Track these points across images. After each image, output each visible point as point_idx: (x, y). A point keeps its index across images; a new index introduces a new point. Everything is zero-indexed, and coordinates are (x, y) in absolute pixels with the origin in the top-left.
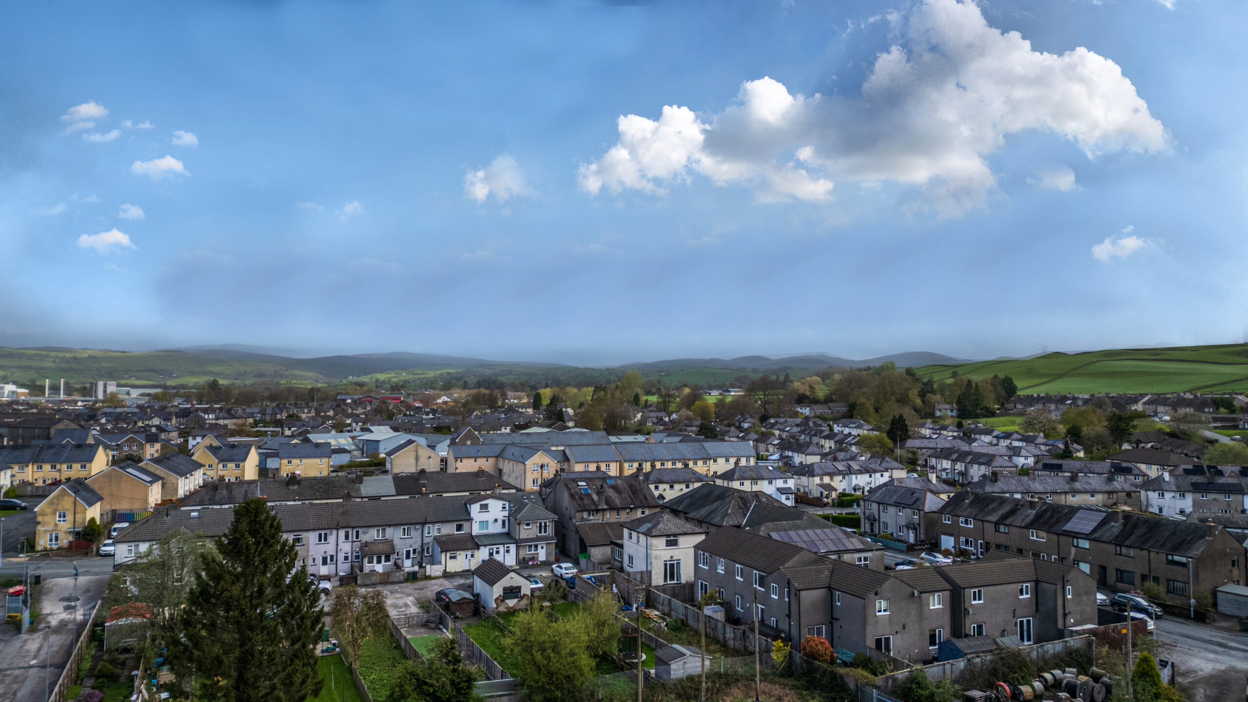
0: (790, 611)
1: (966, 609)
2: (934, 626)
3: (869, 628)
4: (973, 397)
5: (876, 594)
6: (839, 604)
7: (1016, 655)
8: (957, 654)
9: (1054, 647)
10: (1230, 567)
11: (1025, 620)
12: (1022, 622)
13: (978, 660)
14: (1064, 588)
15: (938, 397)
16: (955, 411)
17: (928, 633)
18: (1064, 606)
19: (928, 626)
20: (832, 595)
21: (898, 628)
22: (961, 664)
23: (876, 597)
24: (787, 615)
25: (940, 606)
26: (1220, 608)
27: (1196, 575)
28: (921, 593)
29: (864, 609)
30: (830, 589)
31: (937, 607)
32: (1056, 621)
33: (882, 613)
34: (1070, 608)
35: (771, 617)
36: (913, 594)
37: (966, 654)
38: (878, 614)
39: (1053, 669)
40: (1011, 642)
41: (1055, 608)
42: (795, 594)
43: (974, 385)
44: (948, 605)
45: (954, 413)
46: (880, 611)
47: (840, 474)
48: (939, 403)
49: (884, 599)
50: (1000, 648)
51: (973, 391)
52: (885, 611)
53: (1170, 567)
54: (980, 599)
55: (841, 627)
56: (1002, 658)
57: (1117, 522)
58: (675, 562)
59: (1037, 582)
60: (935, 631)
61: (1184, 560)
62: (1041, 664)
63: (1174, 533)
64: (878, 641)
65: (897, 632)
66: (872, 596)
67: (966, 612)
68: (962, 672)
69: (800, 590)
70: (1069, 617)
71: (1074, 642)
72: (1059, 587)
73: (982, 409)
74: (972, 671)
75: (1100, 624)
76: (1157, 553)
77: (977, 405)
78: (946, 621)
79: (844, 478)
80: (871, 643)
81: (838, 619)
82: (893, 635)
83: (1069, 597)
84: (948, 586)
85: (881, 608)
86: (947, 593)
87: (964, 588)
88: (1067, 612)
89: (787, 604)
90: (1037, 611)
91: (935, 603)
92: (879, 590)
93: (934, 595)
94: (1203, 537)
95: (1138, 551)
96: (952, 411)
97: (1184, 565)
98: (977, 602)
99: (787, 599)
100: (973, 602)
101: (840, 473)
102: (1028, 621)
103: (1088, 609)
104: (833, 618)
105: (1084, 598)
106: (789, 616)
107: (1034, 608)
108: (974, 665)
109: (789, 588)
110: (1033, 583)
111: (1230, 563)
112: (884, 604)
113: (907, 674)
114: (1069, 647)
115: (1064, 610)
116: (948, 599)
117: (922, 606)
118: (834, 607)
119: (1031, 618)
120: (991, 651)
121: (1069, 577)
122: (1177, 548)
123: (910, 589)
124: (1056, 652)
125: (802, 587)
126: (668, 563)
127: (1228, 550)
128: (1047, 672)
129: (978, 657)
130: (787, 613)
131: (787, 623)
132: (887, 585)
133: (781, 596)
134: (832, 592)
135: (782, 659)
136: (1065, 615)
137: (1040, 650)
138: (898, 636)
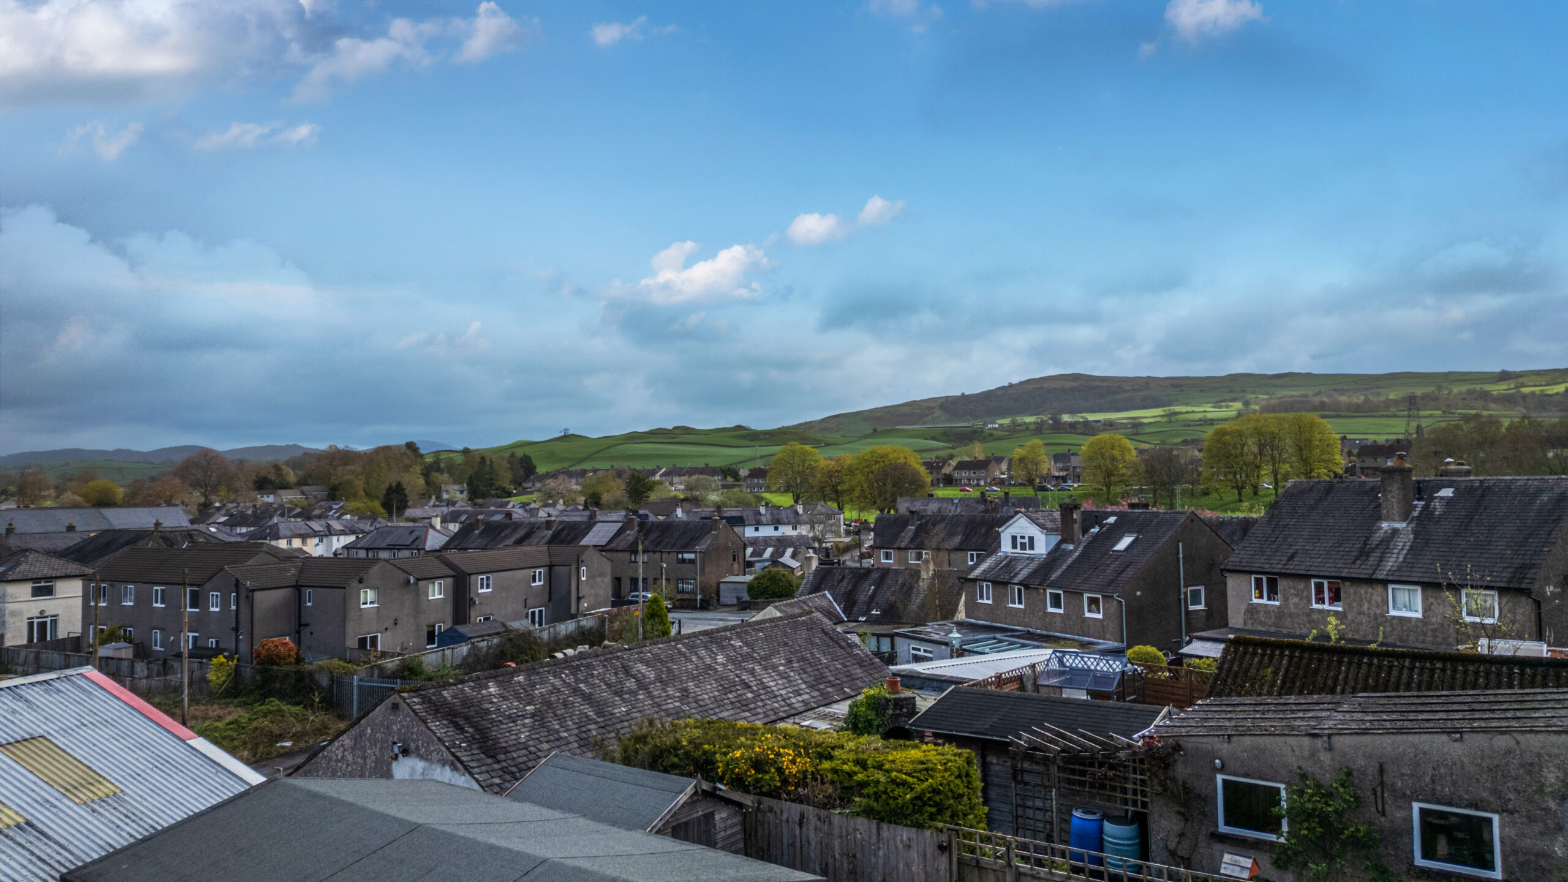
0: (237, 622)
1: (471, 599)
2: (432, 620)
3: (351, 627)
4: (487, 476)
5: (361, 581)
6: (309, 604)
7: (526, 636)
8: (462, 639)
9: (566, 628)
10: (731, 561)
11: (537, 610)
12: (533, 613)
13: (483, 644)
14: (578, 569)
15: (445, 477)
16: (465, 493)
17: (425, 629)
18: (578, 589)
19: (425, 620)
20: (300, 595)
21: (389, 623)
22: (464, 649)
23: (361, 585)
24: (233, 629)
25: (442, 596)
26: (722, 599)
27: (703, 568)
28: (418, 580)
29: (345, 601)
30: (298, 588)
31: (437, 597)
32: (569, 607)
33: (368, 606)
34: (584, 590)
35: (209, 638)
36: (409, 581)
37: (470, 638)
38: (362, 607)
39: (565, 649)
40: (521, 625)
41: (569, 591)
42: (246, 596)
43: (488, 463)
44: (451, 594)
45: (465, 495)
46: (365, 603)
47: (315, 536)
48: (446, 484)
49: (371, 588)
50: (508, 631)
51: (487, 469)
52: (371, 603)
53: (680, 566)
54: (488, 587)
55: (312, 633)
56: (510, 640)
57: (632, 529)
58: (48, 620)
59: (551, 567)
60: (434, 626)
61: (692, 556)
62: (552, 645)
63: (684, 533)
64: (362, 642)
65: (386, 629)
66: (355, 583)
67: (472, 602)
68: (465, 658)
69: (253, 591)
70: (582, 601)
71: (587, 623)
72: (574, 567)
73: (497, 489)
74: (475, 655)
75: (613, 606)
76: (669, 553)
77: (491, 485)
78: (448, 613)
79: (321, 541)
80: (352, 642)
81: (307, 625)
82: (381, 632)
83: (584, 579)
84: (452, 573)
85: (368, 598)
86: (450, 580)
87: (470, 575)
88: (580, 595)
89: (234, 614)
90: (550, 600)
91: (436, 593)
92: (365, 577)
93: (434, 583)
94: (709, 532)
95: (651, 554)
96: (462, 492)
97: (692, 561)
98: (485, 590)
99: (234, 608)
100: (480, 591)
101: (315, 534)
102: (540, 612)
103: (602, 592)
104: (300, 625)
105: (598, 580)
106: (236, 629)
107: (547, 597)
108: (480, 649)
109: (237, 592)
110: (547, 568)
111: (731, 557)
112: (370, 595)
113: (398, 662)
114: (582, 627)
115: (578, 593)
116: (450, 587)
117: (418, 596)
118: (302, 608)
119: (543, 608)
120: (498, 633)
121: (583, 557)
122: (687, 547)
123: (405, 575)
124: (568, 632)
125: (257, 585)
126: (36, 621)
127: (730, 544)
128: (558, 652)
129: (483, 640)
130: (234, 626)
131: (234, 640)
132: (375, 570)
133: (225, 604)
134: (300, 591)
135: (223, 679)
136: (579, 599)
137: (551, 629)
138: (389, 633)
